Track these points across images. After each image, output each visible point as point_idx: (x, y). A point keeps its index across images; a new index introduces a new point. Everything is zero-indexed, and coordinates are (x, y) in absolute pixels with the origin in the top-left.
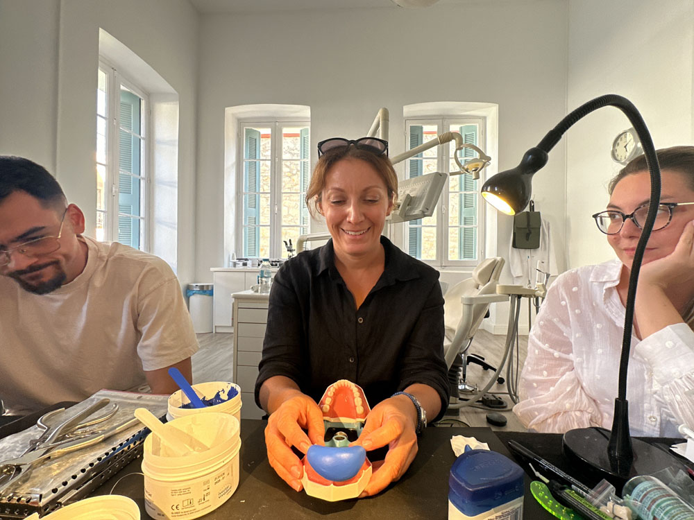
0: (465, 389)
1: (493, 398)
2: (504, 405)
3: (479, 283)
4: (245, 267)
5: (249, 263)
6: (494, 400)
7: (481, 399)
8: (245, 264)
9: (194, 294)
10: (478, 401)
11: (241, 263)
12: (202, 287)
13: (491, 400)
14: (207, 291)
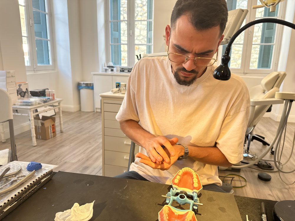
0: (248, 156)
1: (265, 164)
2: (272, 168)
3: (265, 89)
4: (112, 72)
5: (115, 69)
6: (265, 165)
7: (257, 164)
8: (112, 70)
9: (82, 88)
10: (255, 165)
11: (110, 70)
12: (87, 84)
13: (263, 165)
14: (90, 87)
